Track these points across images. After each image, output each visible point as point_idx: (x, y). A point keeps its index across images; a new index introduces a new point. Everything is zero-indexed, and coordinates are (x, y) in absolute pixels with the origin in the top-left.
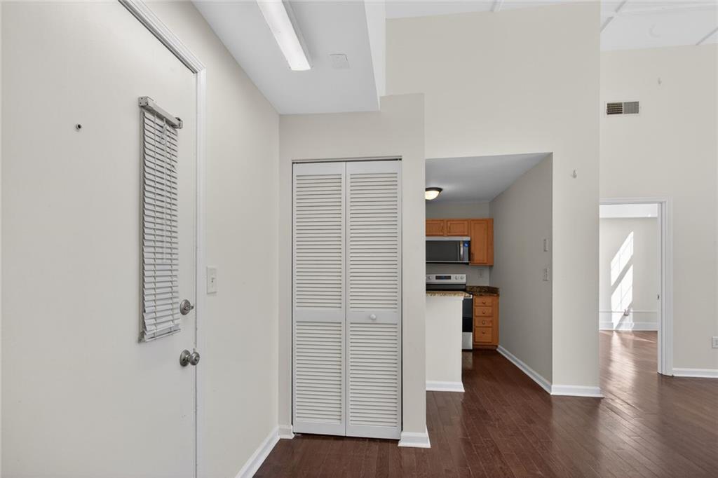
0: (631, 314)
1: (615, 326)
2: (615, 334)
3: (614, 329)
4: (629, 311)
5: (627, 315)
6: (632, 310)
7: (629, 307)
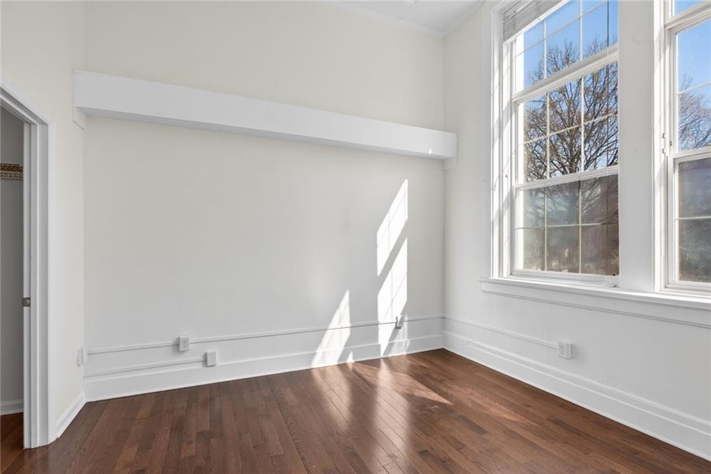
0: (405, 324)
1: (383, 349)
2: (383, 364)
3: (382, 355)
4: (402, 321)
5: (400, 328)
6: (406, 318)
7: (403, 313)
